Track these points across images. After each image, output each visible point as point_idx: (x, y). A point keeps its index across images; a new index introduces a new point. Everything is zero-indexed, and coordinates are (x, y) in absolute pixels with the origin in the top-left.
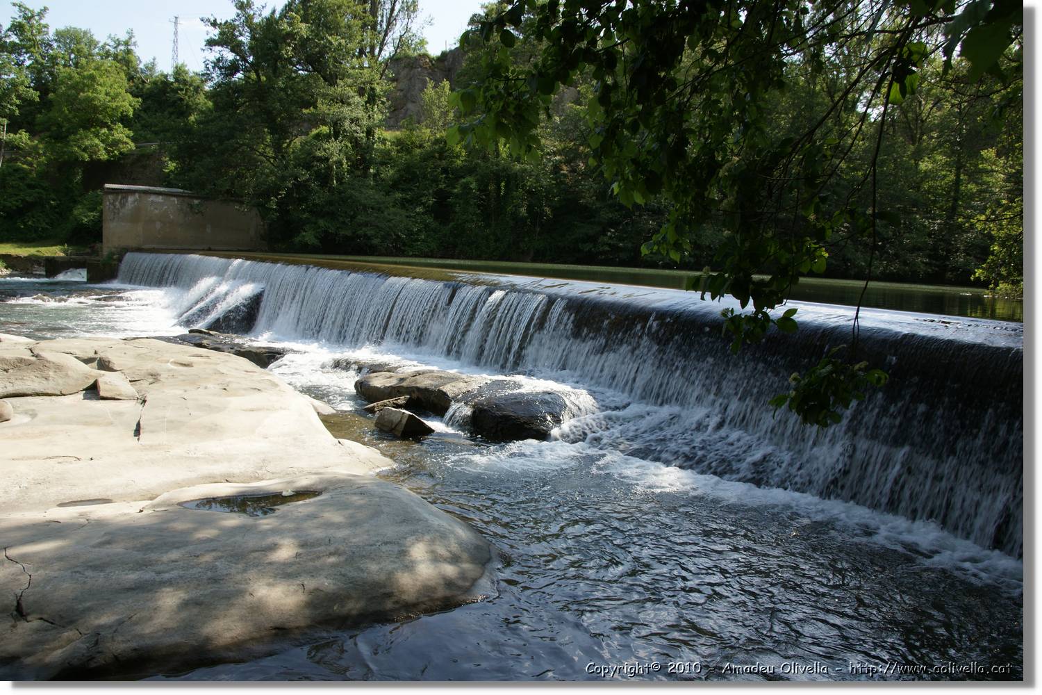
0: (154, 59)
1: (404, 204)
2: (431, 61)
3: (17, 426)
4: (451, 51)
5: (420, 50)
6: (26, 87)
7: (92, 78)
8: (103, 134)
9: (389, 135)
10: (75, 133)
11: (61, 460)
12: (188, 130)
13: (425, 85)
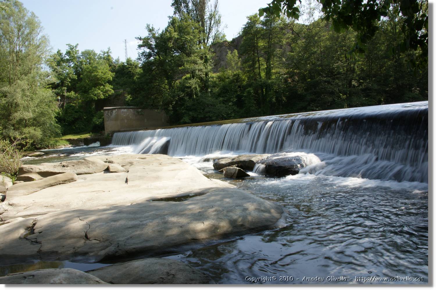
0: (119, 57)
1: (224, 102)
2: (228, 43)
3: (79, 182)
4: (236, 38)
5: (223, 39)
6: (73, 74)
7: (96, 67)
8: (102, 88)
9: (214, 75)
10: (91, 89)
11: (97, 192)
12: (134, 82)
13: (227, 53)
